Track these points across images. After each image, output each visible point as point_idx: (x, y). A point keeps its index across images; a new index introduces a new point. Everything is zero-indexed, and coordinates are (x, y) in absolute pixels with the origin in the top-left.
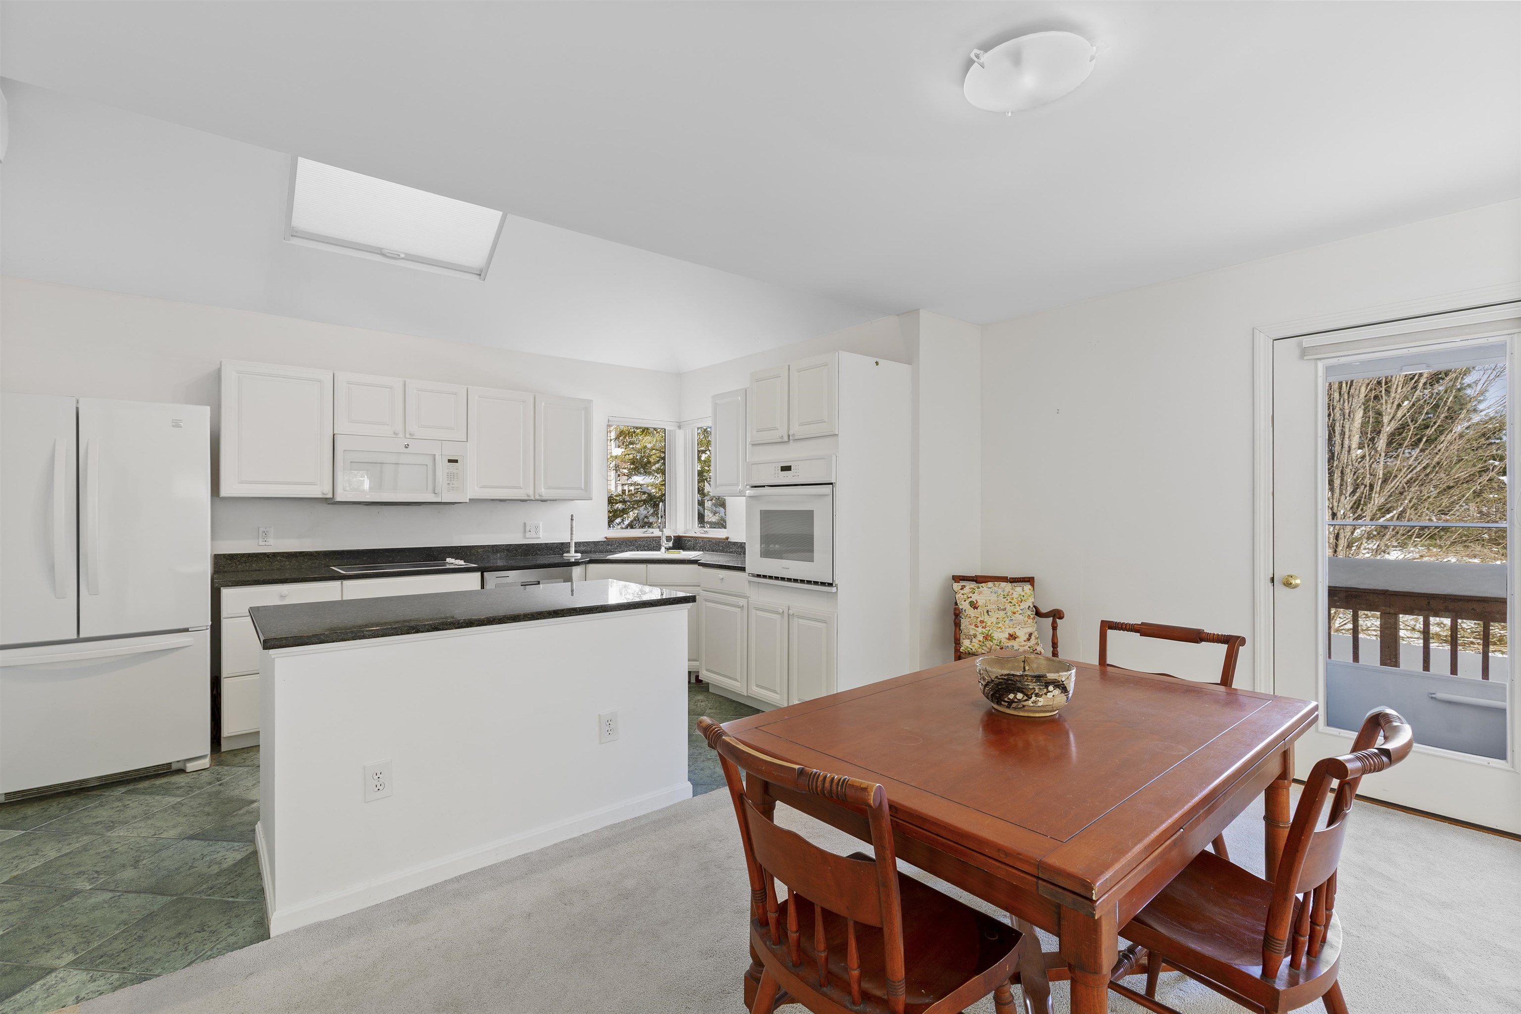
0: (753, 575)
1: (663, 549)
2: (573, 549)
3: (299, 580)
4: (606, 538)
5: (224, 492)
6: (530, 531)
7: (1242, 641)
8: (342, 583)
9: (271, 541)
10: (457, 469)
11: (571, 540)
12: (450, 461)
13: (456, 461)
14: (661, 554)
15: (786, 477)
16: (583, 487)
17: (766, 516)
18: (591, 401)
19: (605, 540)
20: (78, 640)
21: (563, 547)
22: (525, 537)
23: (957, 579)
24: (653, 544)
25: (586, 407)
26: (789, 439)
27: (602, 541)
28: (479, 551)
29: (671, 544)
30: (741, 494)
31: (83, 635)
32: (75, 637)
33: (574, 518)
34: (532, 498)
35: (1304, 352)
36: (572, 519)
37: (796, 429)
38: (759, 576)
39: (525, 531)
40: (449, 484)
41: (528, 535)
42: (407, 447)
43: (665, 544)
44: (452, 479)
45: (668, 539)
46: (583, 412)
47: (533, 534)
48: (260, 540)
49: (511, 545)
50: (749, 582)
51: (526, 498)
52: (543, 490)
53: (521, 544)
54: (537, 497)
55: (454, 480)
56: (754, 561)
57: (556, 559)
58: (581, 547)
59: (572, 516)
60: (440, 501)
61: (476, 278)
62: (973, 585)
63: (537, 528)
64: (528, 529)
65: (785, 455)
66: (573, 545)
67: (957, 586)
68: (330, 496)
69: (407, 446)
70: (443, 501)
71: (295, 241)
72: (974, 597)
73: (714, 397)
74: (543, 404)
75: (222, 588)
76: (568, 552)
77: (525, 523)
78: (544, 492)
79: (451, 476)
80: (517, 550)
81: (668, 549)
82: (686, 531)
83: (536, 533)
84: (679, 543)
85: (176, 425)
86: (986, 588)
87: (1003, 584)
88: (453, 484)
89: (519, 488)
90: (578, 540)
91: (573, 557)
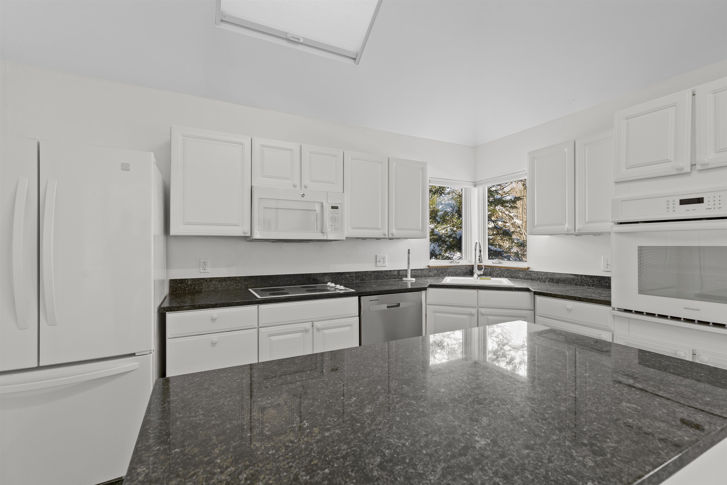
0: (620, 310)
1: (475, 275)
2: (409, 275)
3: (226, 305)
4: (429, 266)
5: (173, 232)
6: (380, 261)
8: (258, 307)
9: (209, 269)
10: (337, 214)
11: (408, 268)
12: (333, 208)
13: (337, 208)
15: (693, 211)
16: (420, 228)
17: (650, 252)
18: (427, 163)
19: (428, 268)
20: (39, 368)
21: (402, 273)
22: (376, 266)
25: (422, 168)
26: (693, 170)
27: (426, 269)
28: (347, 276)
29: (482, 272)
31: (41, 364)
32: (36, 365)
33: (410, 252)
34: (387, 237)
36: (409, 253)
37: (708, 158)
39: (376, 262)
40: (332, 225)
41: (378, 264)
42: (303, 197)
43: (477, 271)
44: (334, 222)
46: (421, 171)
47: (381, 264)
48: (201, 268)
49: (367, 272)
50: (614, 316)
51: (383, 237)
52: (394, 230)
53: (374, 271)
54: (391, 236)
55: (335, 223)
58: (416, 273)
59: (409, 250)
60: (326, 239)
61: (351, 62)
63: (384, 259)
64: (378, 260)
65: (690, 187)
66: (409, 272)
68: (249, 235)
69: (303, 195)
70: (328, 239)
71: (224, 26)
73: (529, 153)
74: (394, 164)
75: (167, 313)
76: (406, 276)
77: (376, 256)
78: (395, 232)
79: (334, 220)
80: (371, 275)
81: (479, 276)
83: (384, 262)
85: (125, 167)
88: (335, 226)
89: (379, 229)
90: (412, 267)
91: (410, 281)
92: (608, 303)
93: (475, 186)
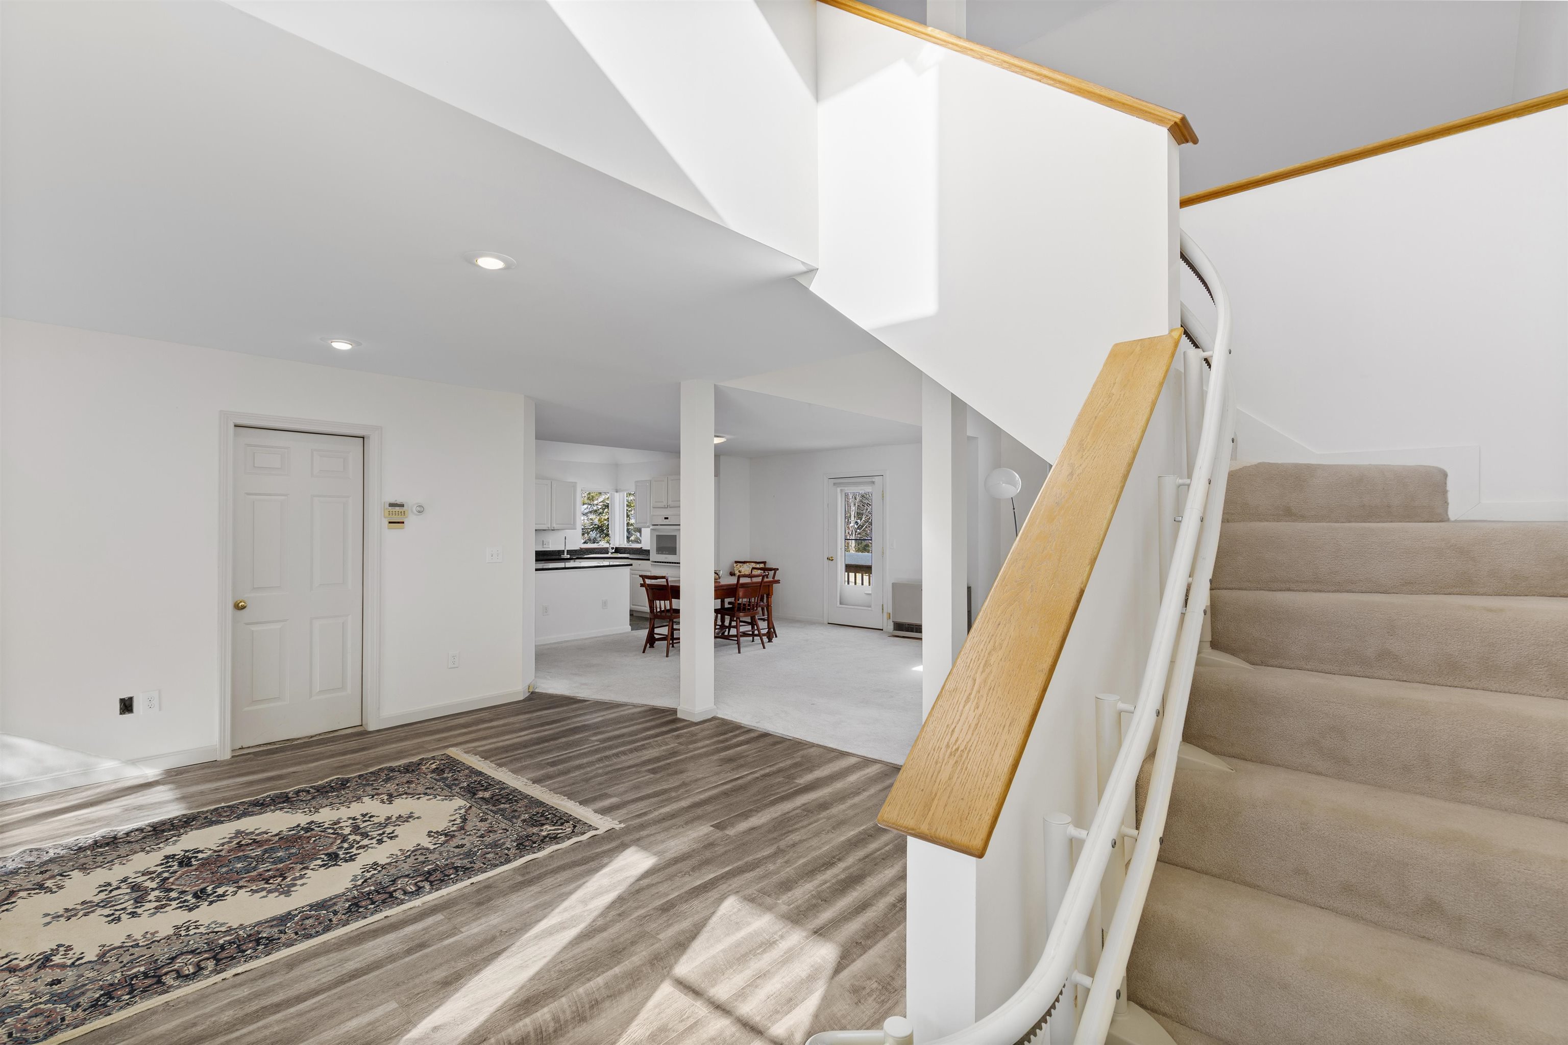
0: (653, 562)
1: (610, 554)
2: (566, 553)
4: (581, 548)
6: (545, 544)
7: (778, 569)
11: (565, 548)
14: (609, 555)
15: (666, 522)
16: (572, 523)
17: (659, 537)
18: (576, 483)
21: (561, 552)
23: (736, 562)
24: (605, 551)
25: (574, 485)
26: (667, 507)
27: (579, 549)
29: (614, 551)
30: (648, 527)
33: (566, 538)
34: (550, 529)
35: (834, 484)
37: (670, 503)
38: (655, 562)
39: (543, 544)
41: (544, 546)
43: (611, 551)
45: (613, 548)
46: (575, 489)
50: (652, 565)
51: (546, 529)
54: (553, 529)
56: (654, 556)
57: (557, 557)
58: (569, 552)
62: (741, 564)
63: (549, 543)
65: (666, 513)
66: (566, 551)
67: (735, 565)
72: (740, 569)
73: (637, 482)
74: (555, 485)
76: (564, 554)
77: (543, 540)
78: (555, 526)
81: (612, 553)
82: (620, 545)
83: (548, 545)
84: (617, 550)
86: (745, 565)
87: (752, 564)
90: (567, 549)
91: (566, 556)
92: (649, 560)
93: (617, 492)
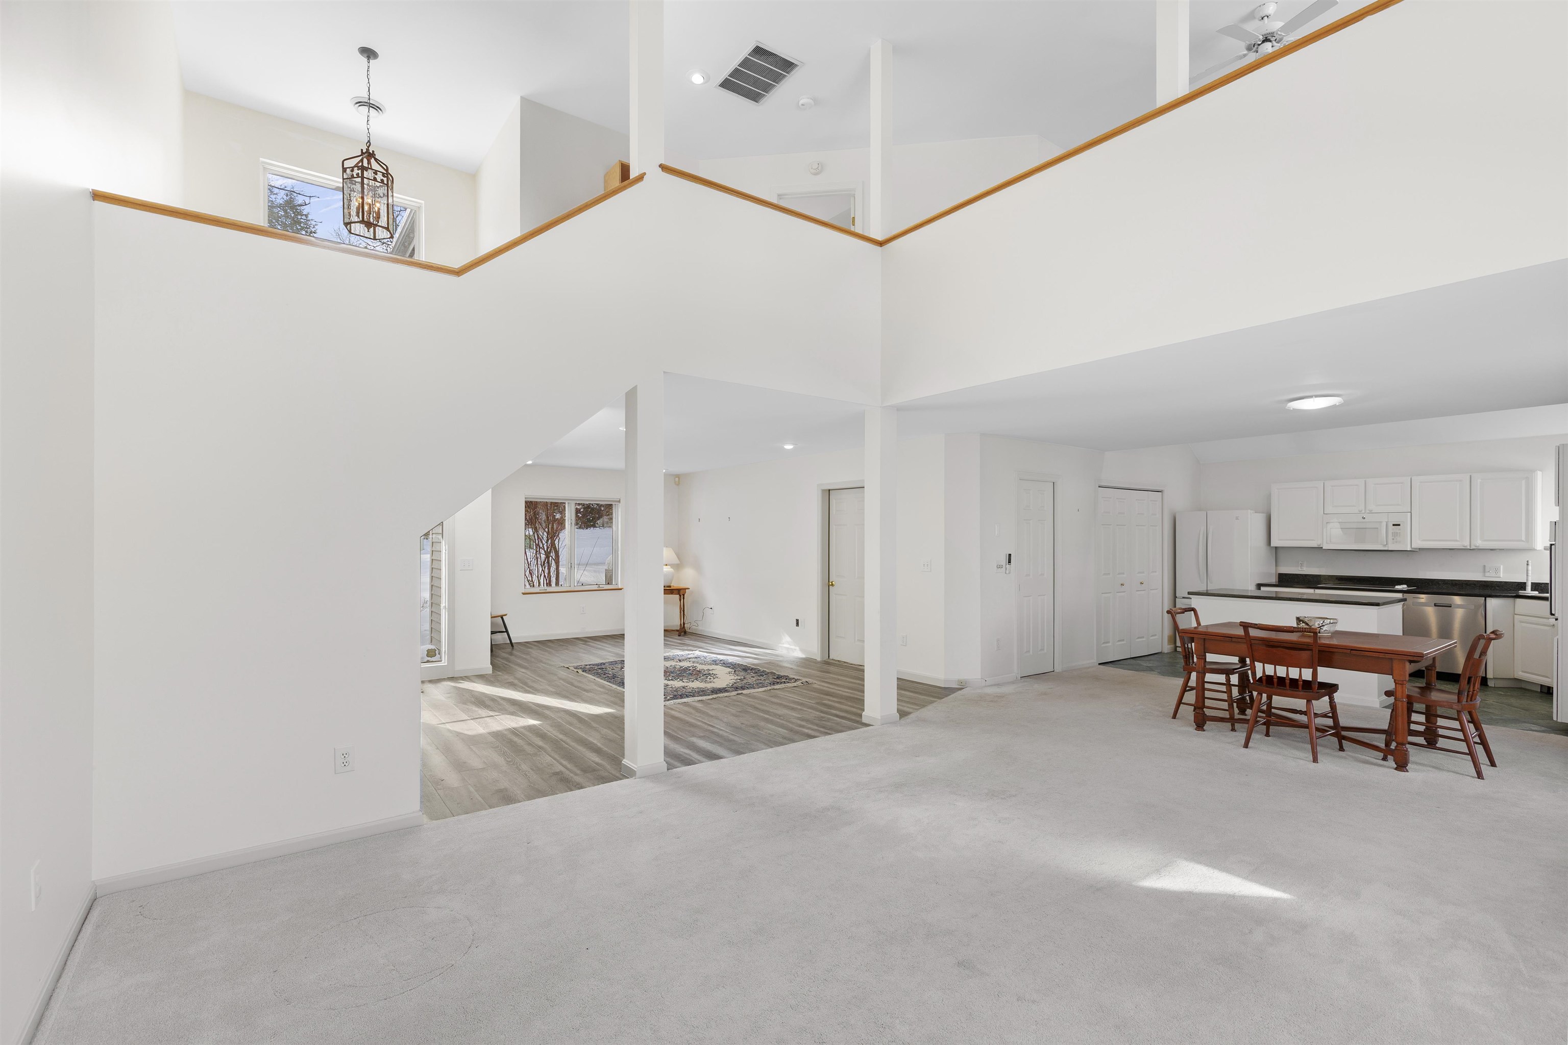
2: (1529, 587)
5: (1274, 544)
6: (1490, 571)
9: (1305, 568)
10: (1399, 530)
11: (1527, 580)
12: (1393, 525)
13: (1399, 525)
16: (1523, 539)
21: (1522, 586)
22: (1484, 576)
25: (1528, 477)
34: (1469, 548)
36: (1527, 565)
39: (1484, 571)
40: (1393, 539)
41: (1487, 574)
46: (1523, 482)
47: (1492, 575)
48: (1299, 567)
49: (1468, 580)
51: (1466, 548)
53: (1479, 581)
54: (1475, 547)
55: (1397, 537)
57: (1517, 593)
58: (1533, 586)
59: (1528, 562)
60: (1388, 549)
63: (1496, 569)
64: (1487, 570)
66: (1529, 585)
68: (1321, 546)
69: (1363, 518)
74: (1479, 481)
76: (1525, 590)
77: (1485, 566)
78: (1479, 543)
79: (1395, 534)
80: (1476, 585)
83: (1495, 574)
88: (1396, 539)
89: (1457, 541)
